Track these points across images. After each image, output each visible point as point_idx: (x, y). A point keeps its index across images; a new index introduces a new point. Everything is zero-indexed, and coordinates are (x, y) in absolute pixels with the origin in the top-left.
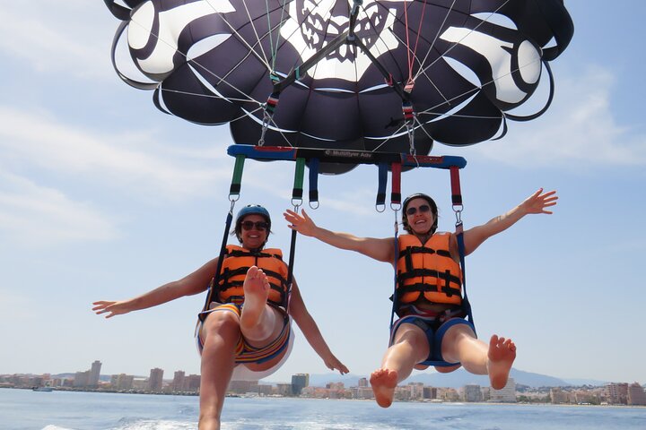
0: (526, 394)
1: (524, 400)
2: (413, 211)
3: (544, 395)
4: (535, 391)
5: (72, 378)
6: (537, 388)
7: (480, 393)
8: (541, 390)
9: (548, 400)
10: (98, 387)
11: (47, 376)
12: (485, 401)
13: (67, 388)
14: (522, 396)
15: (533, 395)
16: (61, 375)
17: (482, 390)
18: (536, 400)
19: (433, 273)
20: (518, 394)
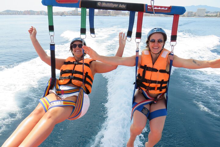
0: (208, 14)
1: (207, 16)
2: (153, 41)
3: (215, 14)
4: (212, 13)
5: (71, 12)
6: (213, 12)
7: (192, 14)
8: (214, 13)
9: (216, 16)
10: (78, 14)
11: (65, 12)
12: (193, 16)
13: (70, 15)
14: (207, 15)
15: (211, 15)
16: (69, 11)
17: (193, 13)
18: (212, 16)
19: (155, 82)
20: (206, 14)
